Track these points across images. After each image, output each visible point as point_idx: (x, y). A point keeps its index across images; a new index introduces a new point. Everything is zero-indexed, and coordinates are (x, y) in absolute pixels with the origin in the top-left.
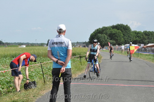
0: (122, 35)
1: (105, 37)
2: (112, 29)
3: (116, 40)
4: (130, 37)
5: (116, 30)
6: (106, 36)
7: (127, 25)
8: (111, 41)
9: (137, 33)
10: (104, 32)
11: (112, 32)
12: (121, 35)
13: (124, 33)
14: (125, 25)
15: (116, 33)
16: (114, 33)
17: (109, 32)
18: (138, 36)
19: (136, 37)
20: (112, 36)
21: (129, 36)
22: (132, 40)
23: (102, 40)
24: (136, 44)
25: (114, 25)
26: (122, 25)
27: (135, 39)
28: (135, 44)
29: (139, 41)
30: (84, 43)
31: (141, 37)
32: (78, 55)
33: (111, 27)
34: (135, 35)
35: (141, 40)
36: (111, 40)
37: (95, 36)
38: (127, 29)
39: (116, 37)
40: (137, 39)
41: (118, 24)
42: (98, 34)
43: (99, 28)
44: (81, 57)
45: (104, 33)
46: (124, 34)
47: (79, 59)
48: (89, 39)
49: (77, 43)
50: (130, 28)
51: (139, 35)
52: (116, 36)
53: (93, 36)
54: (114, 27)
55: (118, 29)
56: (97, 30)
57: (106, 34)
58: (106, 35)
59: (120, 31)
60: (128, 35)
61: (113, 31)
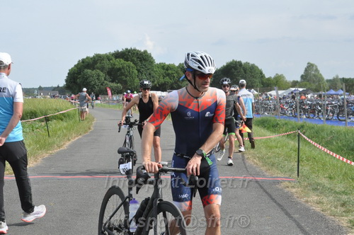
0: (136, 72)
1: (99, 76)
2: (114, 59)
3: (124, 83)
4: (153, 77)
5: (122, 61)
6: (101, 74)
7: (145, 52)
8: (114, 85)
9: (166, 69)
10: (98, 65)
11: (114, 65)
12: (133, 72)
13: (139, 68)
14: (142, 51)
15: (123, 68)
16: (118, 67)
17: (107, 65)
18: (168, 75)
19: (164, 77)
20: (114, 74)
21: (150, 74)
22: (156, 82)
23: (93, 83)
24: (166, 91)
25: (118, 51)
26: (135, 50)
27: (162, 80)
28: (163, 91)
29: (170, 84)
30: (54, 89)
31: (174, 77)
32: (42, 115)
33: (113, 54)
34: (163, 71)
35: (176, 83)
36: (112, 82)
37: (79, 73)
38: (144, 60)
39: (123, 77)
40: (167, 79)
41: (127, 49)
42: (86, 70)
43: (87, 58)
44: (47, 120)
45: (98, 68)
46: (139, 71)
47: (43, 124)
48: (66, 81)
49: (40, 88)
50: (152, 58)
51: (170, 72)
52: (122, 74)
53: (74, 73)
54: (118, 55)
55: (127, 60)
56: (83, 61)
57: (102, 69)
58: (102, 71)
59: (132, 64)
60: (148, 71)
61: (117, 63)
